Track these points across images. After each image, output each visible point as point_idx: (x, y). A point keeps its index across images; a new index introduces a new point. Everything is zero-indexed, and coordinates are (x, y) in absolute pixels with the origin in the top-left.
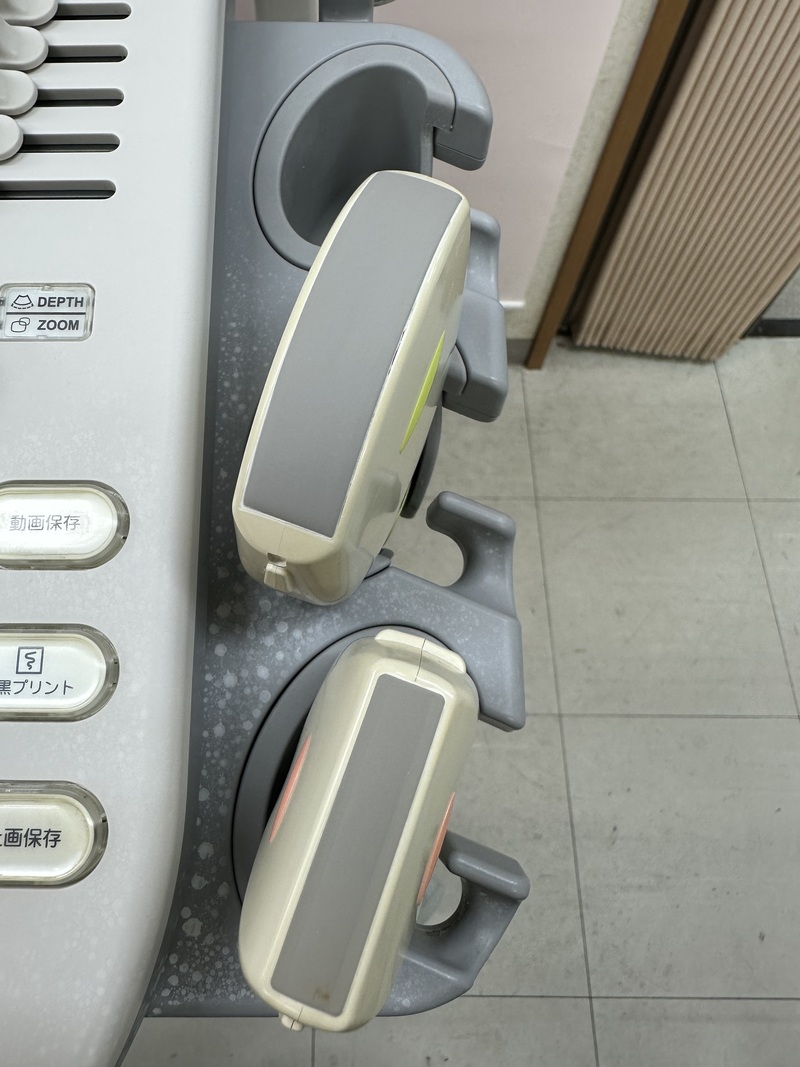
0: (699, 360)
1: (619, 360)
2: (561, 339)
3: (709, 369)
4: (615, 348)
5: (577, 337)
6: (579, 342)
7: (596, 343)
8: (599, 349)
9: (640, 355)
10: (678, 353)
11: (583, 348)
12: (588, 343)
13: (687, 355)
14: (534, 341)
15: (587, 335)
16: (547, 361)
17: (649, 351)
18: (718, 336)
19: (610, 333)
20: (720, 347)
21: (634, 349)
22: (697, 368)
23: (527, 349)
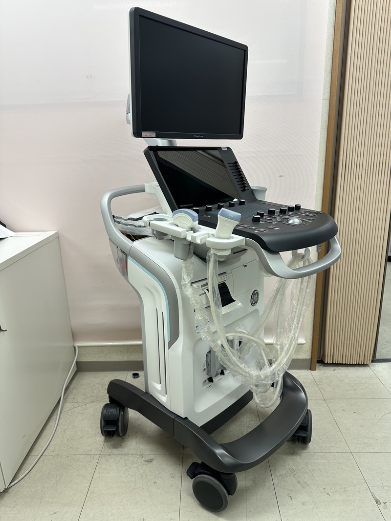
0: (364, 365)
1: (339, 367)
2: (319, 364)
3: (369, 369)
4: (338, 363)
5: (325, 360)
6: (326, 362)
8: (333, 364)
9: (346, 365)
10: (358, 363)
11: (327, 365)
12: (329, 363)
15: (328, 360)
16: (317, 368)
17: (349, 363)
18: (366, 354)
19: (335, 358)
20: (368, 358)
21: (344, 363)
22: (365, 368)
23: (310, 363)
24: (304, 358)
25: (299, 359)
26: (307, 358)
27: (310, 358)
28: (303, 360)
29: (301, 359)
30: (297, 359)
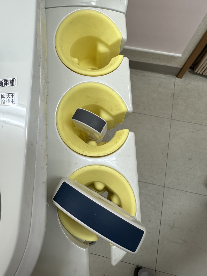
5: (195, 70)
6: (195, 72)
7: (201, 73)
11: (196, 74)
12: (198, 73)
16: (184, 76)
23: (179, 71)
24: (174, 66)
25: (168, 66)
26: (177, 67)
27: (181, 67)
28: (173, 68)
29: (170, 67)
30: (166, 66)
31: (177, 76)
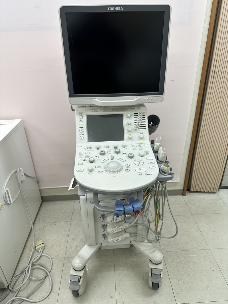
0: (213, 193)
1: (199, 194)
2: (188, 191)
3: (216, 195)
4: (198, 191)
5: (190, 190)
7: (194, 191)
8: (195, 192)
9: (202, 192)
10: (209, 191)
11: (192, 192)
13: (211, 191)
14: (183, 189)
15: (192, 189)
16: (186, 194)
17: (204, 191)
18: (215, 187)
19: (196, 188)
20: (216, 189)
21: (201, 191)
22: (214, 194)
23: (182, 192)
26: (181, 189)
28: (178, 190)
30: (175, 190)
31: (183, 195)
